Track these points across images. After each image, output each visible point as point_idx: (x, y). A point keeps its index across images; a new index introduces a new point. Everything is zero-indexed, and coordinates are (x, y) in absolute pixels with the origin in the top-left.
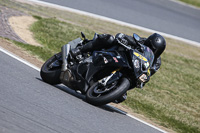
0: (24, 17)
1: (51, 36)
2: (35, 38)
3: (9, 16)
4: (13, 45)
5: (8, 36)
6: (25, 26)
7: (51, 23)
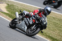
7: (12, 6)
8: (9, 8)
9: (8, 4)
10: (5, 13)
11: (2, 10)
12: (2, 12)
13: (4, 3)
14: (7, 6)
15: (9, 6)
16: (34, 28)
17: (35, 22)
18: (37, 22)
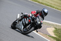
0: (51, 28)
1: (59, 34)
2: (55, 34)
3: (47, 28)
4: (48, 36)
5: (46, 34)
6: (52, 31)
7: (60, 30)
8: (57, 32)
9: (56, 28)
10: (52, 37)
11: (49, 34)
12: (50, 36)
13: (52, 27)
14: (55, 30)
15: (57, 30)
16: (29, 27)
17: (30, 22)
18: (32, 22)
